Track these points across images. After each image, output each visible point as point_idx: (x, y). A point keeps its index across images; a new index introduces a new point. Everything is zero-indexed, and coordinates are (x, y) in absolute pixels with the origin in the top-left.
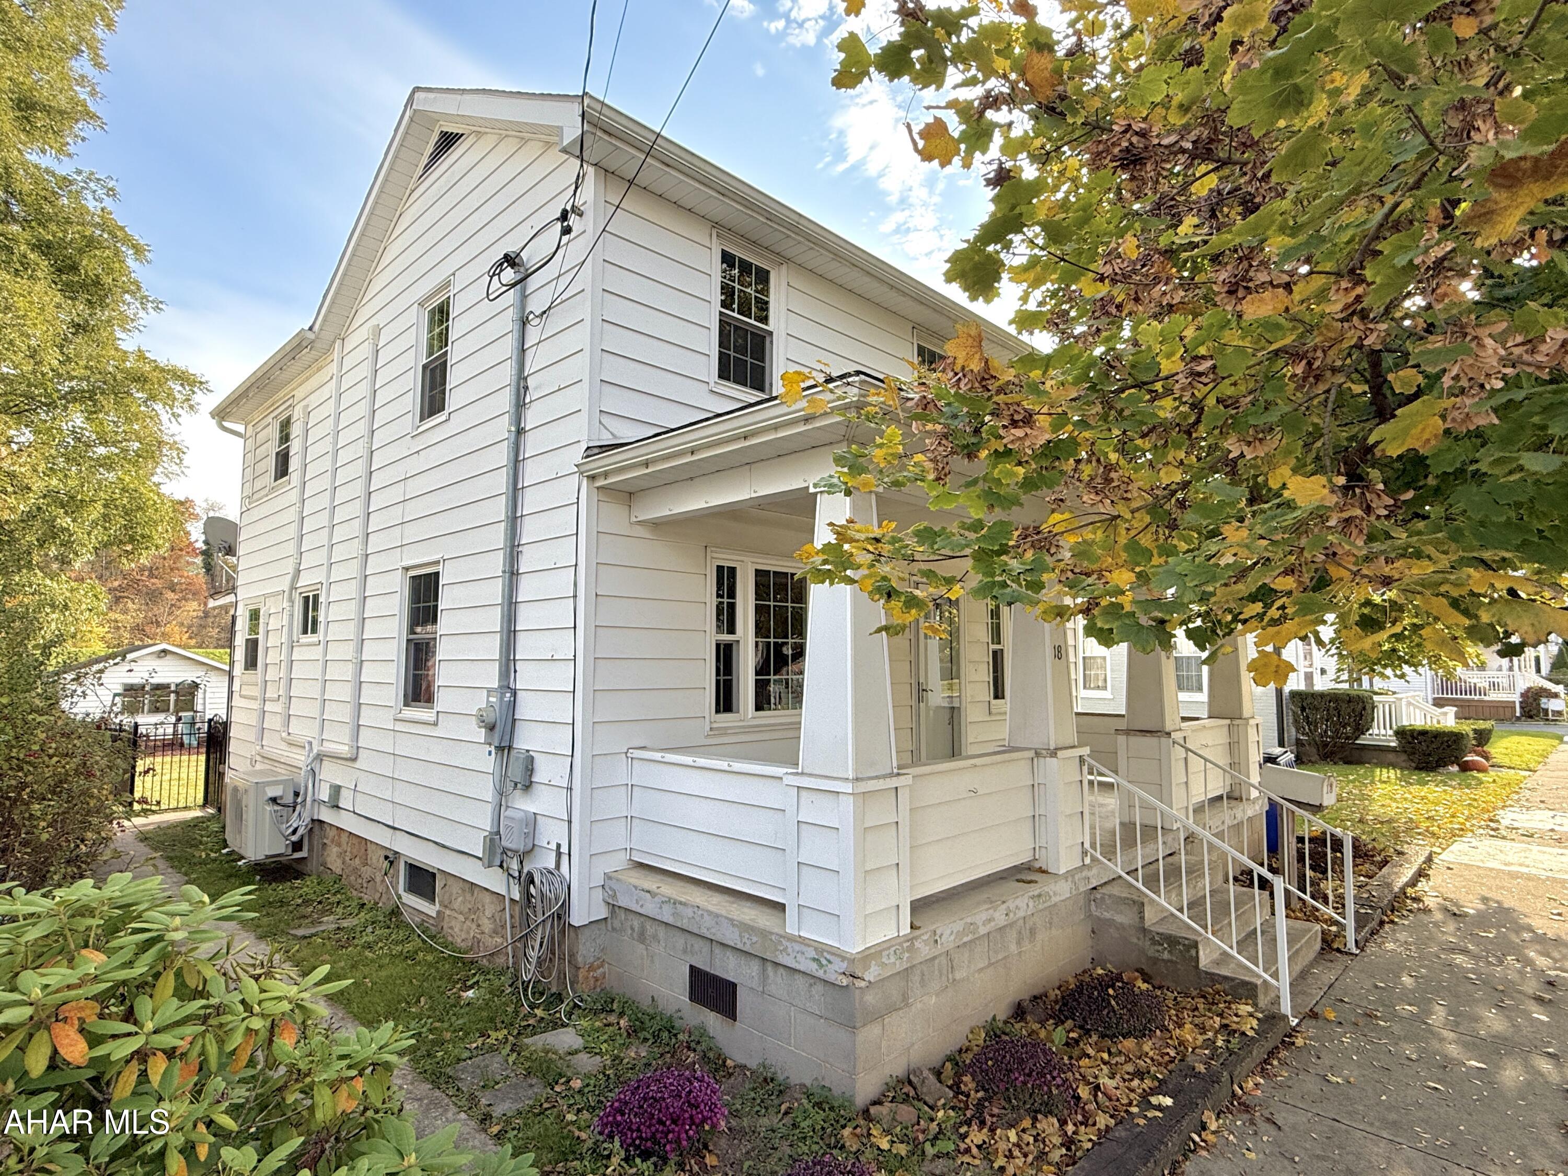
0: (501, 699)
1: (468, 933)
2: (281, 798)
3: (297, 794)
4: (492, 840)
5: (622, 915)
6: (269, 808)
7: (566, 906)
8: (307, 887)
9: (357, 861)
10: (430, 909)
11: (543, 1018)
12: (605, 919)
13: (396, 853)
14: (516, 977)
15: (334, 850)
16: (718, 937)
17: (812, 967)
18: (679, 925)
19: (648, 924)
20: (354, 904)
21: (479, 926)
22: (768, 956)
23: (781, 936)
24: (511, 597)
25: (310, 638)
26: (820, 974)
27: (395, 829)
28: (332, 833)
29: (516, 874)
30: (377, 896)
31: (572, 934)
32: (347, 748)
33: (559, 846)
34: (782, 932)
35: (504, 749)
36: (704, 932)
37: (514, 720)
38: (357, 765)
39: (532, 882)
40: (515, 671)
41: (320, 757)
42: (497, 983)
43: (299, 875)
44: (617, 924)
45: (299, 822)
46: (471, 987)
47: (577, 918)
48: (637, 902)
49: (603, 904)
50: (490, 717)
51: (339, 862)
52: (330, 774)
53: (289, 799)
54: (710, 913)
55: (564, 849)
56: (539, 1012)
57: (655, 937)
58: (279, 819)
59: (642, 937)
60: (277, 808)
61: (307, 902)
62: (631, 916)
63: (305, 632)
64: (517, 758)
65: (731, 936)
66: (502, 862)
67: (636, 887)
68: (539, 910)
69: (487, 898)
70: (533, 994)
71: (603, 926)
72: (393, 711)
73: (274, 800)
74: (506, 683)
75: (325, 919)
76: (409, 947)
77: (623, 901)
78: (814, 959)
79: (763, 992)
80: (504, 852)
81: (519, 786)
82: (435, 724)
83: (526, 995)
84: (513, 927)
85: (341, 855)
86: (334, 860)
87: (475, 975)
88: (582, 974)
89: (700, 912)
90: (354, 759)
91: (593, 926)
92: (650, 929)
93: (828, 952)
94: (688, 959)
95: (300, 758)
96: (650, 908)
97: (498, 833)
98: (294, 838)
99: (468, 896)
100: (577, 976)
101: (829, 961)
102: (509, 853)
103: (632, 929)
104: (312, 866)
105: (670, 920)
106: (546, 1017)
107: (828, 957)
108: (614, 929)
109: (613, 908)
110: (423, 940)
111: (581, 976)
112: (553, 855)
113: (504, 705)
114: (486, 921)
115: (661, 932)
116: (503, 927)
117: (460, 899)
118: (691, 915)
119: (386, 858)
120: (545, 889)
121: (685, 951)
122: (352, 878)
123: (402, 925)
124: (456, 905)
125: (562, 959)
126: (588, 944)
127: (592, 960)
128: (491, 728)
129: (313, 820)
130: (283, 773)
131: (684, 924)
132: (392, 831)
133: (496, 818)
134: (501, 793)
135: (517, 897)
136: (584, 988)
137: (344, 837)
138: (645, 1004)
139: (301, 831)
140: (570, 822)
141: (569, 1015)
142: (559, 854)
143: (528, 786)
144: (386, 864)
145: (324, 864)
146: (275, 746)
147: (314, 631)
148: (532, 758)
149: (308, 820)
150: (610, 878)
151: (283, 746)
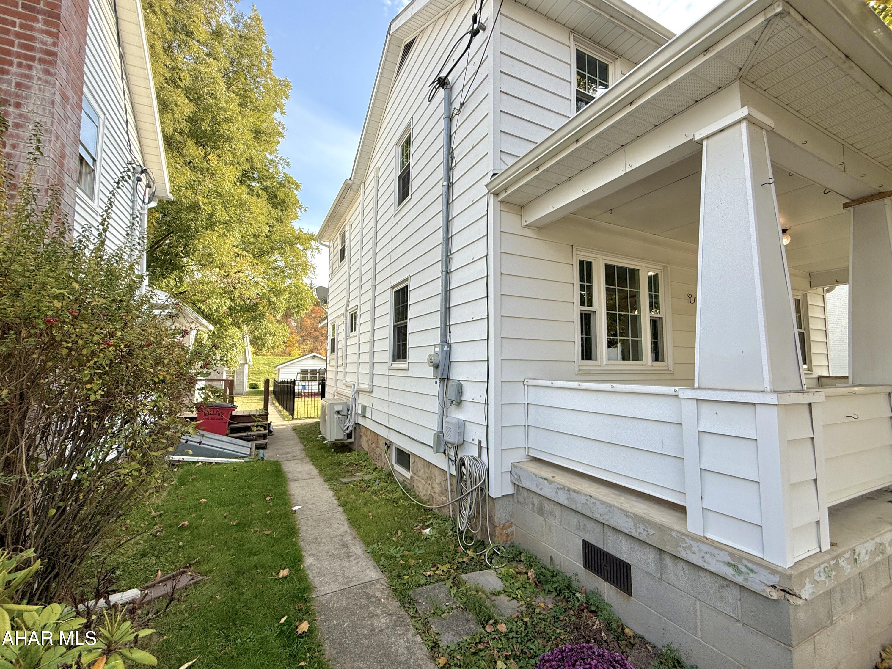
0: (442, 349)
1: (427, 491)
2: (341, 411)
3: (348, 410)
4: (438, 436)
5: (525, 494)
6: (336, 416)
7: (486, 483)
8: (352, 456)
9: (374, 445)
10: (408, 475)
11: (473, 558)
12: (513, 495)
13: (391, 442)
14: (455, 525)
15: (364, 439)
16: (612, 523)
17: (729, 572)
18: (573, 507)
19: (546, 504)
20: (372, 467)
21: (432, 488)
22: (668, 548)
23: (684, 534)
24: (446, 287)
25: (354, 333)
26: (739, 580)
27: (389, 428)
28: (363, 430)
29: (453, 459)
30: (383, 464)
31: (491, 503)
32: (367, 386)
33: (480, 442)
34: (683, 531)
35: (444, 380)
36: (597, 516)
37: (450, 362)
38: (373, 395)
39: (464, 464)
40: (450, 332)
41: (358, 392)
42: (443, 527)
43: (350, 450)
44: (521, 499)
45: (350, 424)
46: (428, 527)
47: (494, 492)
48: (537, 486)
49: (510, 483)
50: (436, 360)
51: (367, 445)
52: (363, 400)
53: (345, 412)
54: (603, 503)
55: (484, 444)
56: (470, 553)
57: (551, 513)
58: (340, 422)
59: (541, 511)
60: (339, 416)
61: (351, 464)
62: (532, 495)
63: (352, 331)
64: (452, 385)
65: (625, 525)
66: (445, 450)
67: (536, 475)
68: (469, 483)
69: (437, 472)
70: (466, 538)
71: (511, 499)
72: (387, 365)
73: (338, 412)
74: (445, 340)
75: (357, 474)
76: (396, 495)
77: (526, 484)
78: (729, 564)
79: (661, 579)
80: (446, 444)
81: (454, 402)
82: (407, 370)
83: (461, 539)
84: (452, 491)
85: (367, 441)
86: (365, 443)
87: (430, 518)
88: (498, 531)
89: (592, 501)
90: (371, 392)
91: (505, 498)
92: (547, 506)
93: (747, 560)
94: (581, 534)
95: (350, 392)
96: (547, 491)
97: (442, 432)
98: (348, 432)
99: (427, 469)
100: (495, 531)
101: (752, 571)
102: (449, 445)
103: (534, 505)
104: (355, 447)
105: (565, 503)
106: (475, 557)
107: (750, 565)
108: (519, 502)
109: (518, 488)
110: (403, 492)
111: (497, 532)
112: (477, 448)
113: (444, 352)
114: (437, 486)
115: (557, 511)
116: (447, 490)
117: (422, 470)
118: (584, 501)
119: (386, 444)
120: (472, 470)
121: (578, 528)
122: (372, 454)
123: (394, 482)
124: (420, 473)
125: (484, 518)
126: (501, 510)
127: (504, 521)
128: (437, 367)
129: (356, 424)
130: (344, 400)
131: (579, 508)
132: (388, 430)
133: (440, 423)
134: (443, 408)
135: (454, 473)
136: (500, 540)
137: (369, 432)
138: (547, 562)
139: (350, 429)
140: (487, 426)
141: (491, 558)
142: (480, 448)
143: (459, 403)
144: (386, 447)
145: (361, 446)
146: (341, 388)
147: (355, 330)
148: (462, 385)
149: (353, 423)
150: (516, 467)
151: (344, 387)
